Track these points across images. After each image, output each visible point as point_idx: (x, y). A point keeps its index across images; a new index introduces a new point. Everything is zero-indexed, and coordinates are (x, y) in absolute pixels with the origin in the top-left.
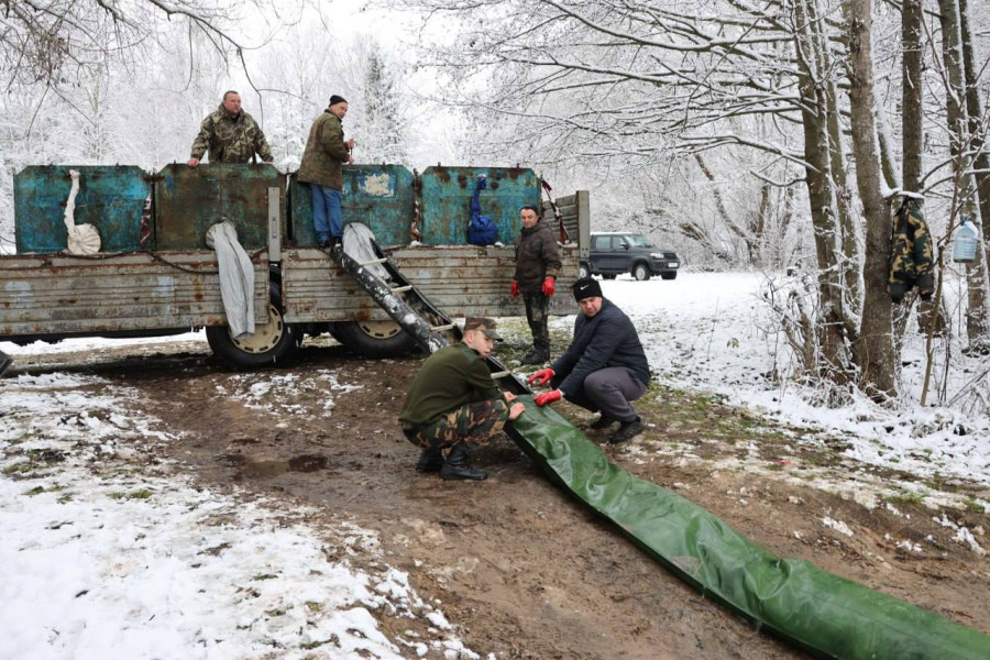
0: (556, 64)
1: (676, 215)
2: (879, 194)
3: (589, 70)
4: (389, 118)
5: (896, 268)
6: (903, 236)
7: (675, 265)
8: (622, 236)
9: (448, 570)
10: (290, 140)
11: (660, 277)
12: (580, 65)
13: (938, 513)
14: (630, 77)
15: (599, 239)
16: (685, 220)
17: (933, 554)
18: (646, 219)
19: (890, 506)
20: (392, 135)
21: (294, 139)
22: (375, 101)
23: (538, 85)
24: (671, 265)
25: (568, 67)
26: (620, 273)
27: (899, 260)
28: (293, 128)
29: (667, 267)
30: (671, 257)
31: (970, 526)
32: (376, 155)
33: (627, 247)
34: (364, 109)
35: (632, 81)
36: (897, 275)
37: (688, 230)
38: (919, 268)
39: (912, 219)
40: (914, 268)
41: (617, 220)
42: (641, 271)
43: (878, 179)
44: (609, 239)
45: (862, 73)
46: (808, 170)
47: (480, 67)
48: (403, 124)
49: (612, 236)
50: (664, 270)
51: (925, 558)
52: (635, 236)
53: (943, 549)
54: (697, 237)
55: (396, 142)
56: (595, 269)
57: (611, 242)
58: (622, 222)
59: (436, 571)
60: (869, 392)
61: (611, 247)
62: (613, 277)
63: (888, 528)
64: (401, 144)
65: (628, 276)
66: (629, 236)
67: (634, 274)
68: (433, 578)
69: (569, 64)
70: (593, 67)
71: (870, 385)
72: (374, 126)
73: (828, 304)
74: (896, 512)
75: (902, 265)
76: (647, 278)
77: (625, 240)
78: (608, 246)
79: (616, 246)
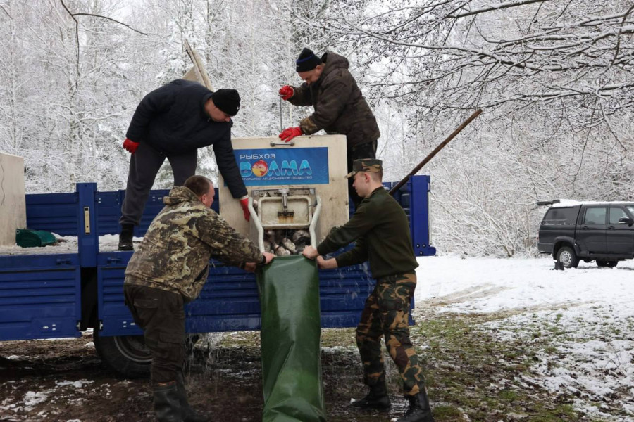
8: (624, 208)
15: (589, 213)
26: (623, 259)
33: (630, 221)
44: (605, 210)
49: (608, 207)
56: (583, 253)
57: (608, 214)
61: (608, 222)
62: (612, 264)
77: (628, 213)
78: (603, 221)
79: (615, 220)
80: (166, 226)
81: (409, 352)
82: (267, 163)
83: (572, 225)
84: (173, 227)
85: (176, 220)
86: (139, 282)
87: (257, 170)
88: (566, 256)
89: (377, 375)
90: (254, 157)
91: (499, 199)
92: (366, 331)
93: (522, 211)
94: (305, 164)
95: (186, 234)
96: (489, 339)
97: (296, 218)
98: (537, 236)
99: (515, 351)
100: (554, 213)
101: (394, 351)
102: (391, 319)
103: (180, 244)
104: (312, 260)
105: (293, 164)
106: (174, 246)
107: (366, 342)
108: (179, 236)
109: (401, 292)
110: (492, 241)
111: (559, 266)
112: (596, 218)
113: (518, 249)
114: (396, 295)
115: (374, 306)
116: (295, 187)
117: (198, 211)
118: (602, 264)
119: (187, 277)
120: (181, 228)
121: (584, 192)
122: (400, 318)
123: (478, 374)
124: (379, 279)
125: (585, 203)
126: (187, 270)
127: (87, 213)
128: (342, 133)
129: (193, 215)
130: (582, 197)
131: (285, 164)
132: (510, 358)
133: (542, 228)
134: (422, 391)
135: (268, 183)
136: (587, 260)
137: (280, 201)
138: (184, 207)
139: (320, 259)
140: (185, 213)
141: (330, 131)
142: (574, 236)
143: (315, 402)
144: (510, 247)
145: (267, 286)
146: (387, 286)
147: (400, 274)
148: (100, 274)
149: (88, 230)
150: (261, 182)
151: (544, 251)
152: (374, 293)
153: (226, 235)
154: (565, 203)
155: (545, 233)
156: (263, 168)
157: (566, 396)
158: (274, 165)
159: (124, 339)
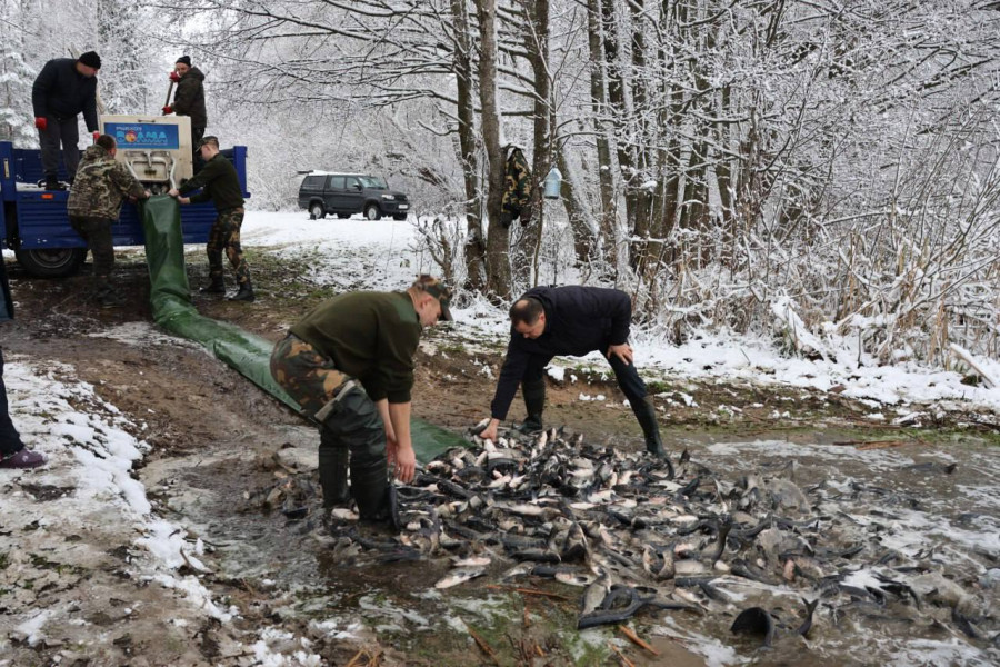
0: (269, 14)
1: (415, 160)
2: (498, 145)
3: (298, 23)
4: (125, 41)
5: (504, 201)
6: (510, 177)
7: (406, 207)
8: (356, 178)
9: (125, 387)
10: (8, 55)
11: (392, 218)
12: (290, 17)
13: (473, 358)
14: (335, 32)
15: (334, 180)
16: (422, 164)
17: (463, 381)
18: (386, 162)
19: (443, 354)
20: (128, 59)
21: (14, 54)
22: (109, 20)
23: (254, 32)
24: (401, 207)
25: (279, 19)
26: (355, 213)
27: (506, 195)
28: (11, 41)
29: (397, 208)
30: (401, 198)
31: (490, 364)
32: (110, 80)
33: (360, 187)
34: (97, 29)
35: (337, 35)
36: (506, 206)
37: (427, 174)
38: (521, 202)
39: (517, 165)
40: (517, 201)
41: (357, 162)
42: (372, 212)
43: (497, 133)
44: (343, 179)
45: (487, 50)
46: (460, 123)
47: (196, 10)
48: (141, 49)
49: (346, 177)
50: (394, 211)
51: (457, 383)
52: (369, 178)
53: (469, 378)
54: (435, 182)
55: (133, 68)
56: (330, 208)
57: (346, 183)
58: (361, 163)
59: (115, 387)
60: (490, 297)
61: (346, 187)
62: (348, 216)
63: (440, 367)
64: (140, 70)
65: (360, 216)
66: (362, 177)
67: (366, 214)
68: (113, 391)
69: (281, 15)
70: (302, 21)
71: (491, 292)
72: (108, 48)
73: (472, 231)
74: (446, 357)
75: (508, 199)
76: (378, 218)
77: (358, 181)
78: (343, 187)
79: (350, 186)
80: (90, 177)
81: (241, 257)
82: (136, 133)
83: (322, 189)
84: (95, 177)
85: (96, 172)
86: (82, 214)
87: (129, 138)
88: (317, 210)
89: (218, 272)
90: (127, 128)
91: (269, 169)
92: (213, 245)
93: (286, 177)
94: (163, 135)
95: (105, 182)
96: (275, 258)
97: (158, 174)
98: (297, 196)
99: (295, 264)
100: (309, 180)
101: (231, 256)
102: (229, 236)
103: (103, 189)
104: (175, 198)
105: (154, 135)
106: (99, 190)
107: (213, 252)
108: (100, 183)
109: (235, 219)
110: (265, 200)
111: (313, 217)
112: (337, 184)
113: (283, 205)
114: (232, 221)
115: (218, 229)
116: (156, 150)
117: (108, 165)
118: (341, 216)
119: (111, 209)
120: (100, 178)
121: (330, 166)
122: (234, 235)
123: (275, 275)
124: (220, 211)
125: (331, 173)
126: (111, 204)
127: (6, 163)
128: (188, 115)
129: (106, 168)
130: (327, 169)
131: (148, 134)
132: (293, 267)
133: (301, 190)
134: (249, 280)
135: (137, 147)
136: (332, 213)
137: (146, 163)
138: (99, 163)
139: (180, 198)
140: (100, 167)
141: (180, 113)
142: (323, 196)
143: (184, 286)
144: (277, 204)
145: (146, 213)
146: (226, 216)
147: (234, 208)
148: (18, 206)
149: (7, 175)
150: (131, 146)
151: (302, 206)
152: (218, 221)
153: (129, 181)
154: (317, 173)
155: (303, 194)
156: (133, 136)
157: (329, 286)
158: (141, 135)
159: (35, 251)
